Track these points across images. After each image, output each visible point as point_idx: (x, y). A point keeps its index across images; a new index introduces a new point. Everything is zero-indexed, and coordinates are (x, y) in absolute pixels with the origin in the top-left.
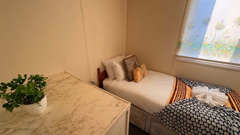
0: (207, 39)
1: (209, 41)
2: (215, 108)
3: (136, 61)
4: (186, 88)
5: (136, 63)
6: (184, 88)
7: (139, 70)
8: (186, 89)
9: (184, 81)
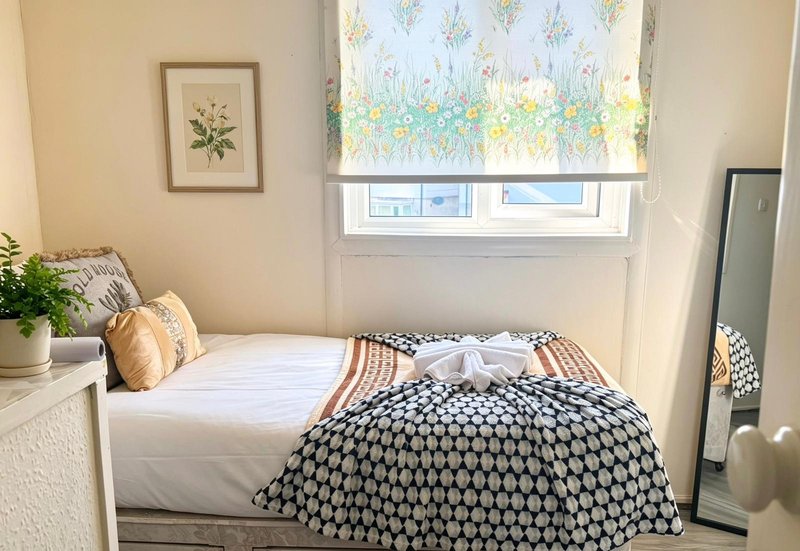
0: (431, 86)
1: (438, 91)
2: (491, 388)
3: (120, 280)
4: (395, 361)
5: (119, 287)
6: (389, 364)
7: (144, 319)
8: (395, 366)
9: (387, 341)
